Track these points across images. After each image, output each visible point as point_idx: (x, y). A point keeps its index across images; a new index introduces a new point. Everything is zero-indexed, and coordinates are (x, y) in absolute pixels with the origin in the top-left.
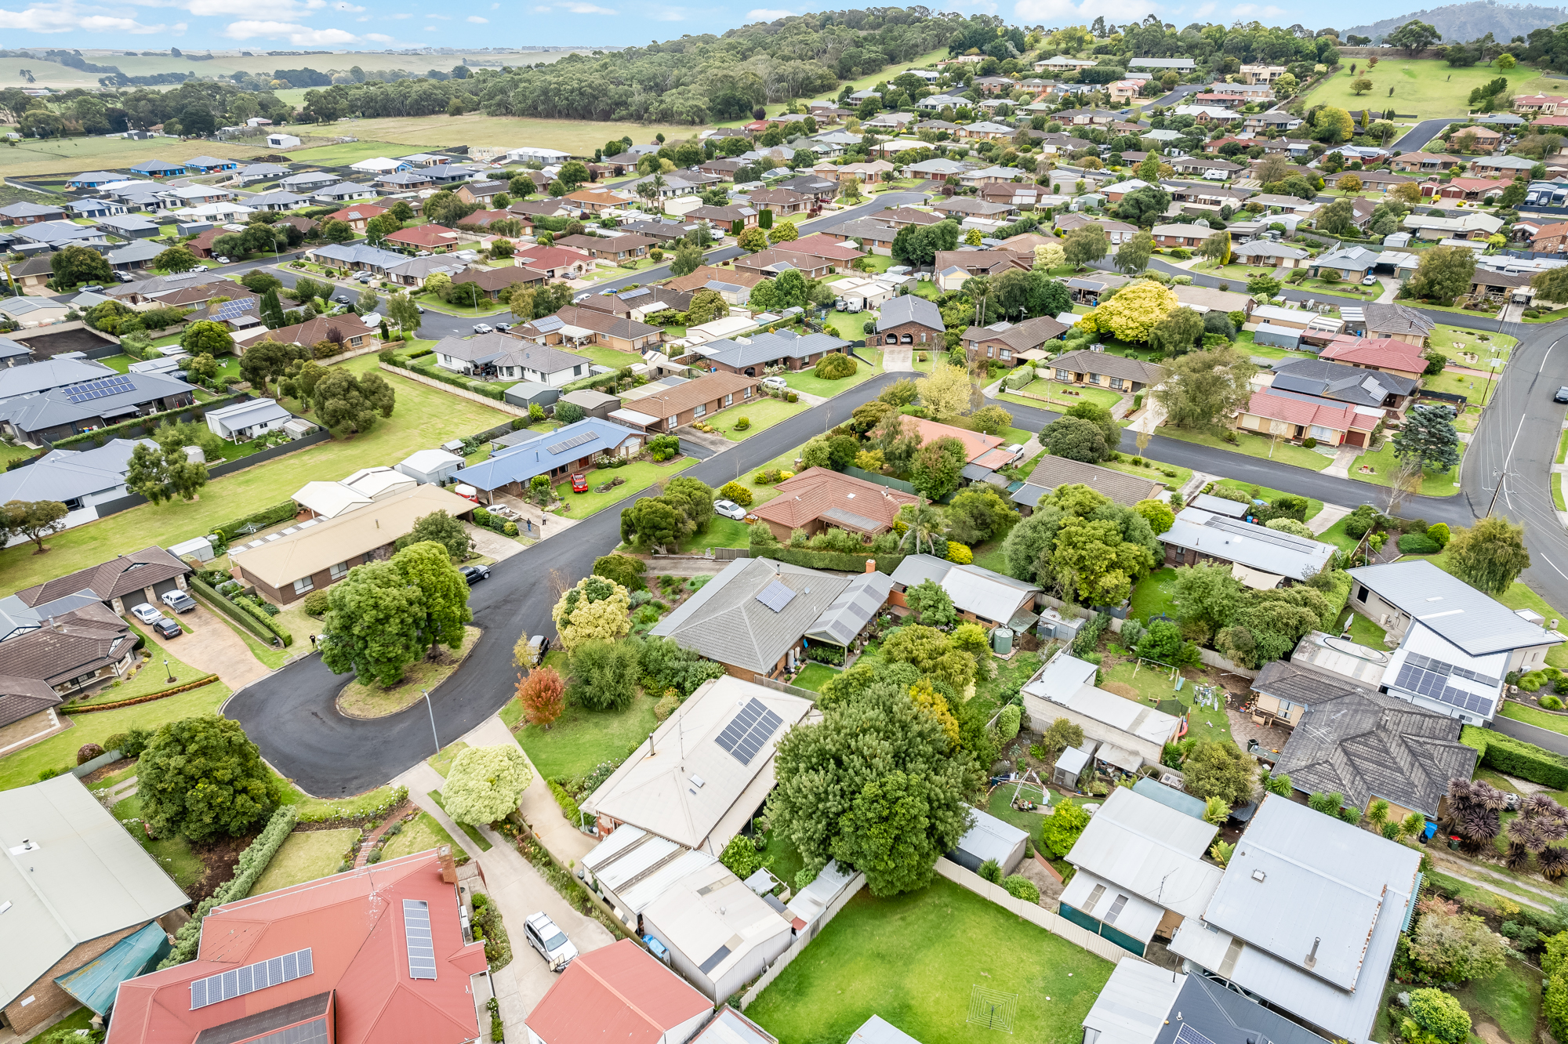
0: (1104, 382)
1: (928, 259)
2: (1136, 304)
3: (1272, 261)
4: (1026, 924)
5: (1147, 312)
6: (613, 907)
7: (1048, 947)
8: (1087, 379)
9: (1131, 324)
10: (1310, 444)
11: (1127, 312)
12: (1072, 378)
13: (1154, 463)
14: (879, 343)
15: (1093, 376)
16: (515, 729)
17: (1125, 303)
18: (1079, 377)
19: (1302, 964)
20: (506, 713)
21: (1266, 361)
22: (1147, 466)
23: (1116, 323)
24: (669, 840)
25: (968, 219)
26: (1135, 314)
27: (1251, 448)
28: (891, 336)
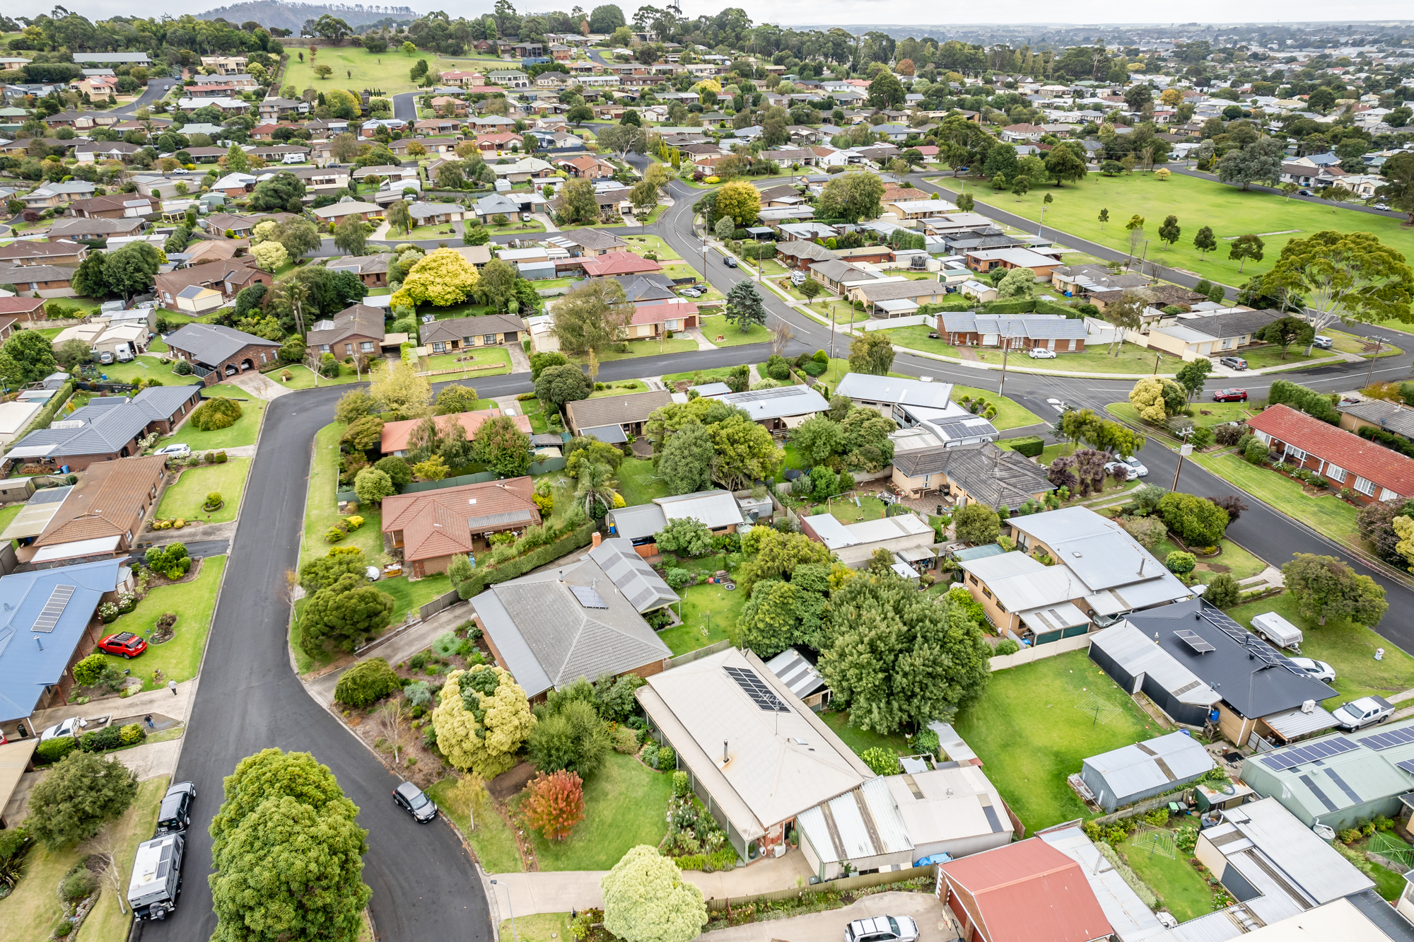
0: (478, 342)
1: (140, 287)
2: (443, 270)
3: (443, 218)
4: (1019, 668)
5: (456, 275)
6: (876, 871)
7: (1043, 669)
8: (462, 344)
9: (450, 290)
10: (670, 335)
11: (438, 280)
12: (449, 347)
13: (614, 384)
14: (220, 378)
15: (466, 339)
16: (531, 868)
17: (432, 272)
18: (455, 344)
19: (1139, 578)
20: (494, 866)
21: (556, 291)
22: (609, 387)
23: (434, 292)
24: (840, 795)
25: (110, 240)
26: (447, 280)
27: (640, 351)
28: (229, 367)
